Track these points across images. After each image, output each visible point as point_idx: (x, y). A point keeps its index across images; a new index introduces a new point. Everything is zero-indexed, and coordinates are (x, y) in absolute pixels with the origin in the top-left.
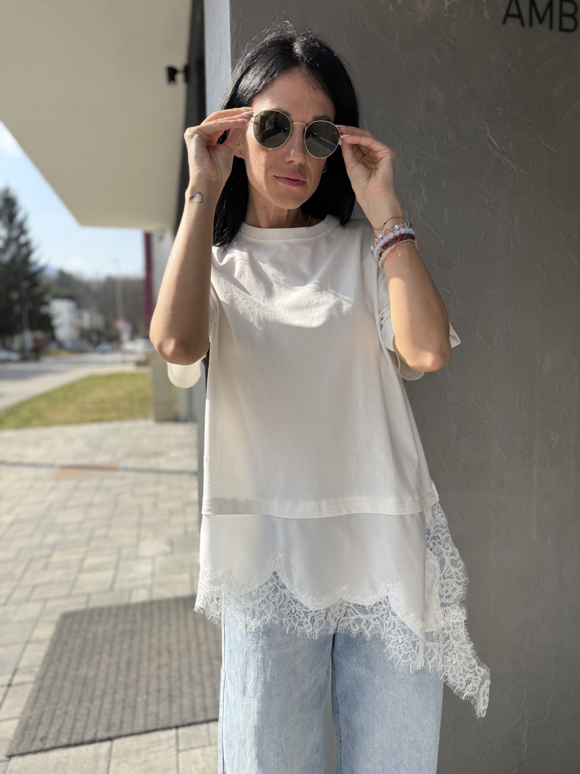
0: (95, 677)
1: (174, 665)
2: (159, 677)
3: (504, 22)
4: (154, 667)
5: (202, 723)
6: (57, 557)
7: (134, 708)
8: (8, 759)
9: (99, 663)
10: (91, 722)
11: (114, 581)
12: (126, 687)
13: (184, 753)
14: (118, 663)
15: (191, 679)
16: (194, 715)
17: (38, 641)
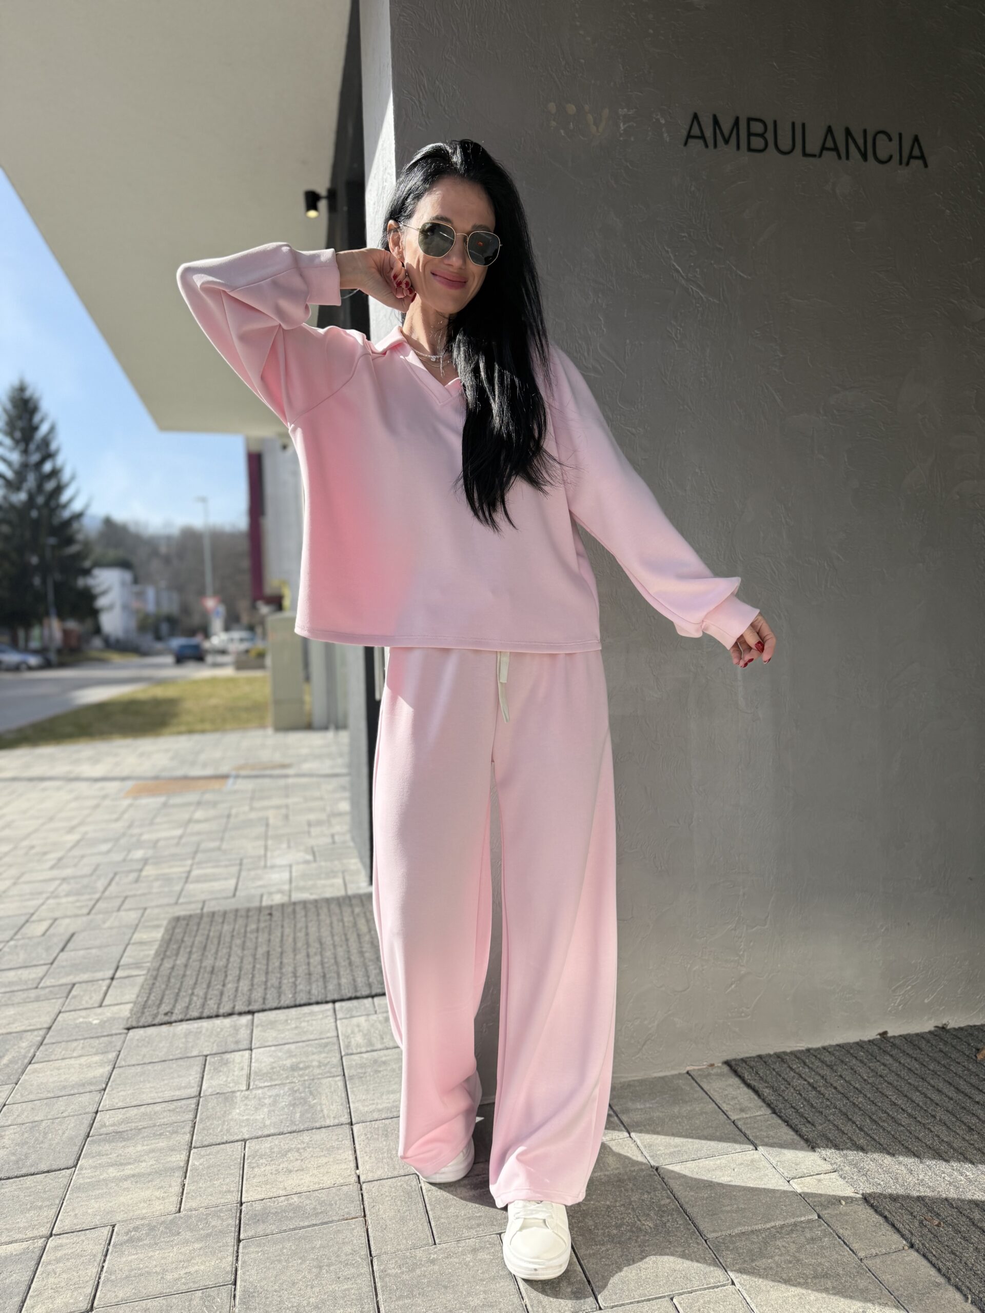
0: (226, 967)
1: (328, 954)
2: (309, 964)
3: (686, 144)
4: (301, 957)
5: (367, 997)
6: (149, 871)
7: (280, 987)
8: (126, 1031)
9: (229, 956)
10: (225, 999)
11: (236, 889)
12: (267, 973)
13: (344, 1021)
14: (254, 956)
15: (350, 964)
16: (356, 991)
17: (141, 943)
